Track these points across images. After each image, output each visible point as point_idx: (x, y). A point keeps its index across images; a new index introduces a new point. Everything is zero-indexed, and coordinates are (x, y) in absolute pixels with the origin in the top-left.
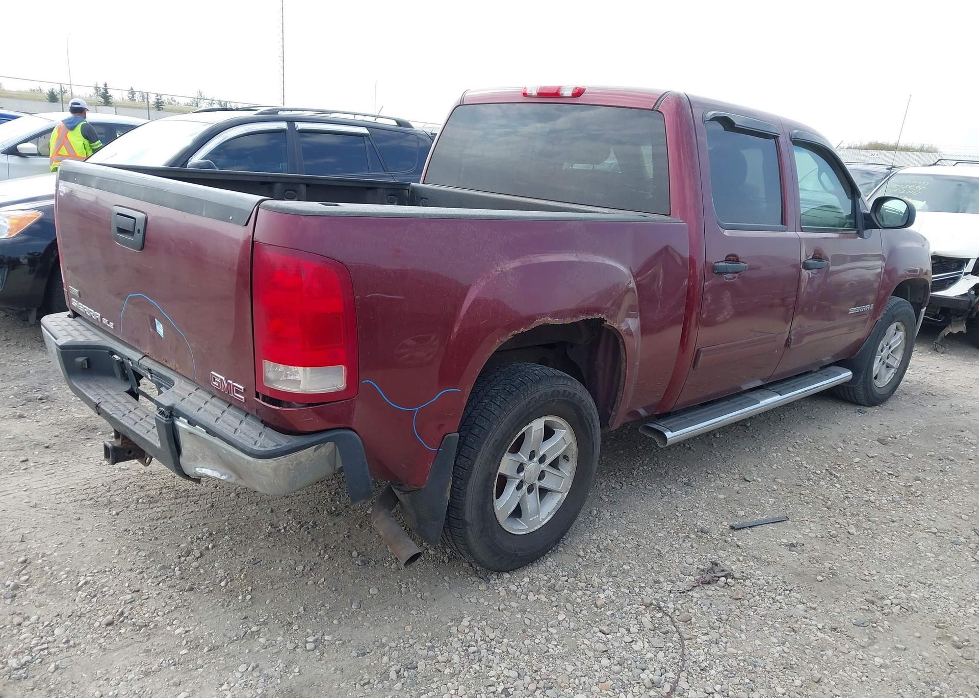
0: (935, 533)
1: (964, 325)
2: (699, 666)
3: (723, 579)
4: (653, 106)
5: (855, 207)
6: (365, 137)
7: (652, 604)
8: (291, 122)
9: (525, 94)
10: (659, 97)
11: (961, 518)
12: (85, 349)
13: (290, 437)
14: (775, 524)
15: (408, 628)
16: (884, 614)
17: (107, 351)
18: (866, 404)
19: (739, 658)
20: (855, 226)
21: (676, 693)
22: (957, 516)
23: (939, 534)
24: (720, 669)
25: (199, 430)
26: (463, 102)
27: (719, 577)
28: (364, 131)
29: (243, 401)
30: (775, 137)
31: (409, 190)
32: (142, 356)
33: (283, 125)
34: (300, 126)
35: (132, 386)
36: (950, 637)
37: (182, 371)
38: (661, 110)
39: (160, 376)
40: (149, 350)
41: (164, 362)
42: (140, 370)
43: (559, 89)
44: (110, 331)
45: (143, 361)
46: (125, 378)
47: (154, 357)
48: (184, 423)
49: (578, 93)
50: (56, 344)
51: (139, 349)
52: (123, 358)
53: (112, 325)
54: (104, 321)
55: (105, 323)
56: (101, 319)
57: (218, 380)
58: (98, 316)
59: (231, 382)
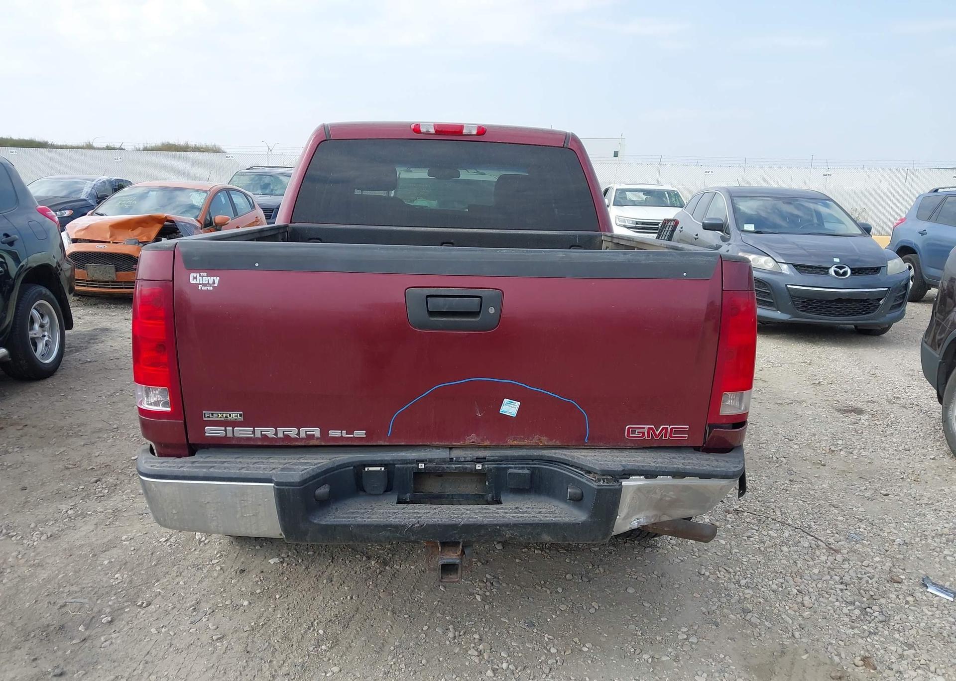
4: (562, 144)
9: (417, 131)
12: (325, 474)
17: (350, 468)
25: (634, 480)
26: (330, 137)
31: (287, 232)
35: (399, 496)
37: (556, 441)
38: (571, 148)
39: (507, 459)
40: (472, 438)
41: (510, 442)
42: (449, 466)
43: (462, 127)
44: (350, 443)
45: (455, 454)
46: (389, 489)
47: (487, 443)
48: (640, 480)
49: (482, 131)
50: (277, 484)
51: (441, 443)
52: (395, 464)
53: (360, 434)
54: (334, 433)
55: (339, 435)
56: (324, 433)
57: (642, 430)
58: (316, 432)
59: (668, 426)
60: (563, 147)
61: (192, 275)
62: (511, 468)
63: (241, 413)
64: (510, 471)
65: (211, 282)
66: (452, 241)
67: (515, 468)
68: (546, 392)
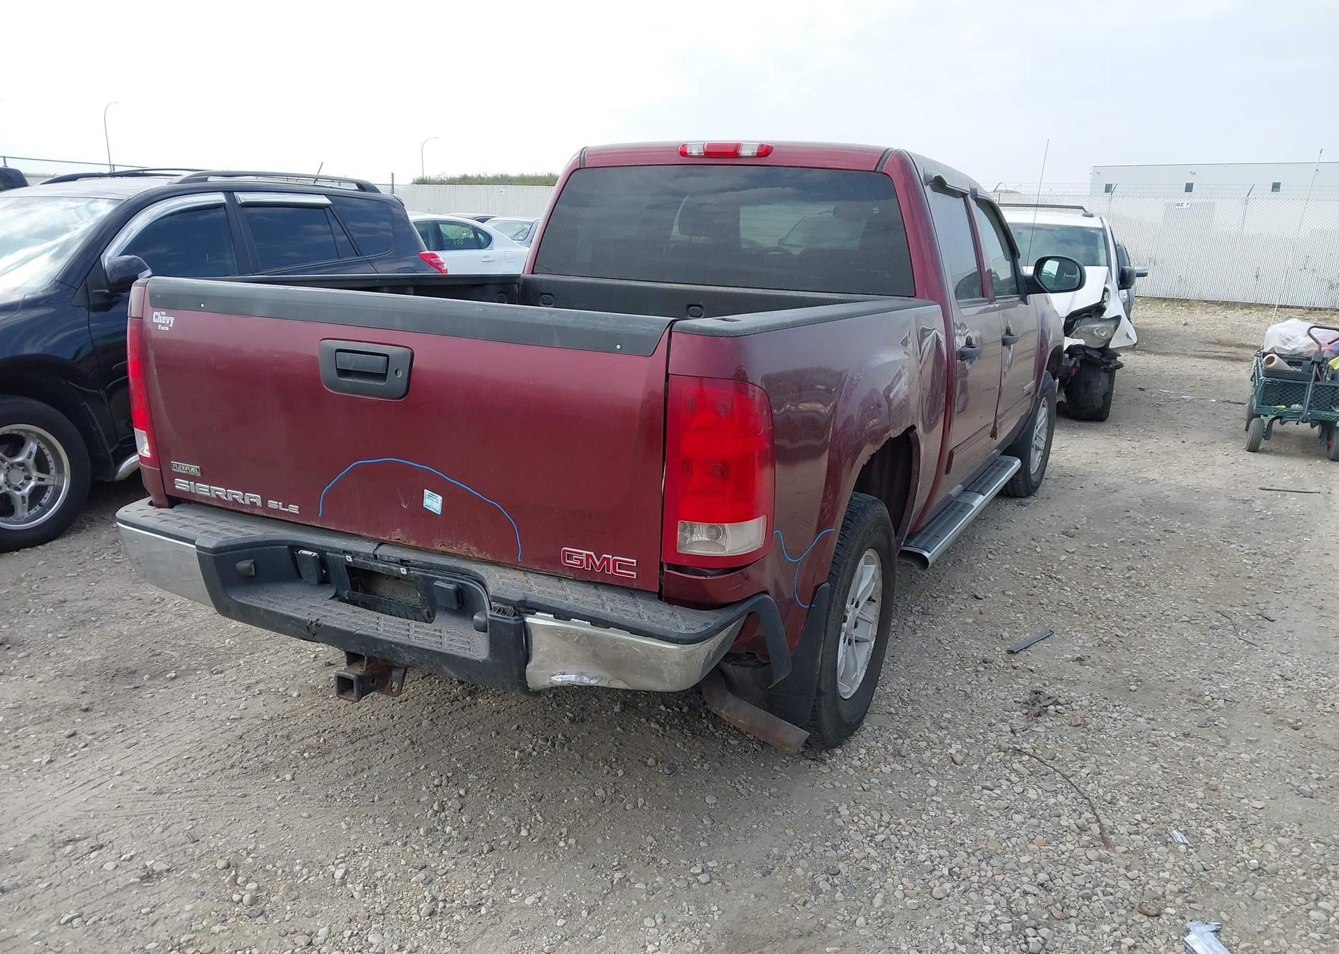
0: (1188, 622)
1: (1064, 394)
2: (1105, 800)
3: (1052, 707)
4: (874, 167)
5: (1015, 269)
6: (326, 209)
7: (1009, 748)
8: (229, 192)
9: (684, 153)
10: (880, 156)
11: (1198, 602)
12: (250, 548)
13: (711, 613)
14: (1045, 640)
15: (790, 832)
16: (1214, 710)
17: (286, 547)
18: (1024, 495)
19: (1133, 783)
20: (1018, 291)
21: (1107, 831)
22: (1192, 601)
23: (1193, 622)
24: (1126, 798)
25: (575, 624)
26: (584, 164)
27: (1046, 706)
28: (324, 200)
29: (635, 577)
30: (964, 195)
31: (518, 284)
32: (376, 546)
33: (220, 198)
34: (243, 197)
35: (337, 591)
36: (1282, 721)
37: (486, 554)
38: (886, 172)
39: (430, 567)
40: (397, 535)
41: (438, 547)
42: (375, 564)
43: (738, 146)
44: (286, 518)
45: (384, 551)
46: (324, 581)
47: (413, 543)
48: (547, 619)
49: (765, 151)
50: (198, 547)
51: (368, 535)
52: (326, 552)
53: (294, 509)
54: (273, 504)
55: (275, 507)
56: (264, 502)
57: (579, 555)
58: (257, 499)
59: (610, 556)
60: (875, 171)
61: (155, 313)
62: (437, 579)
63: (198, 467)
64: (437, 583)
65: (168, 322)
66: (701, 303)
67: (443, 581)
68: (466, 488)
